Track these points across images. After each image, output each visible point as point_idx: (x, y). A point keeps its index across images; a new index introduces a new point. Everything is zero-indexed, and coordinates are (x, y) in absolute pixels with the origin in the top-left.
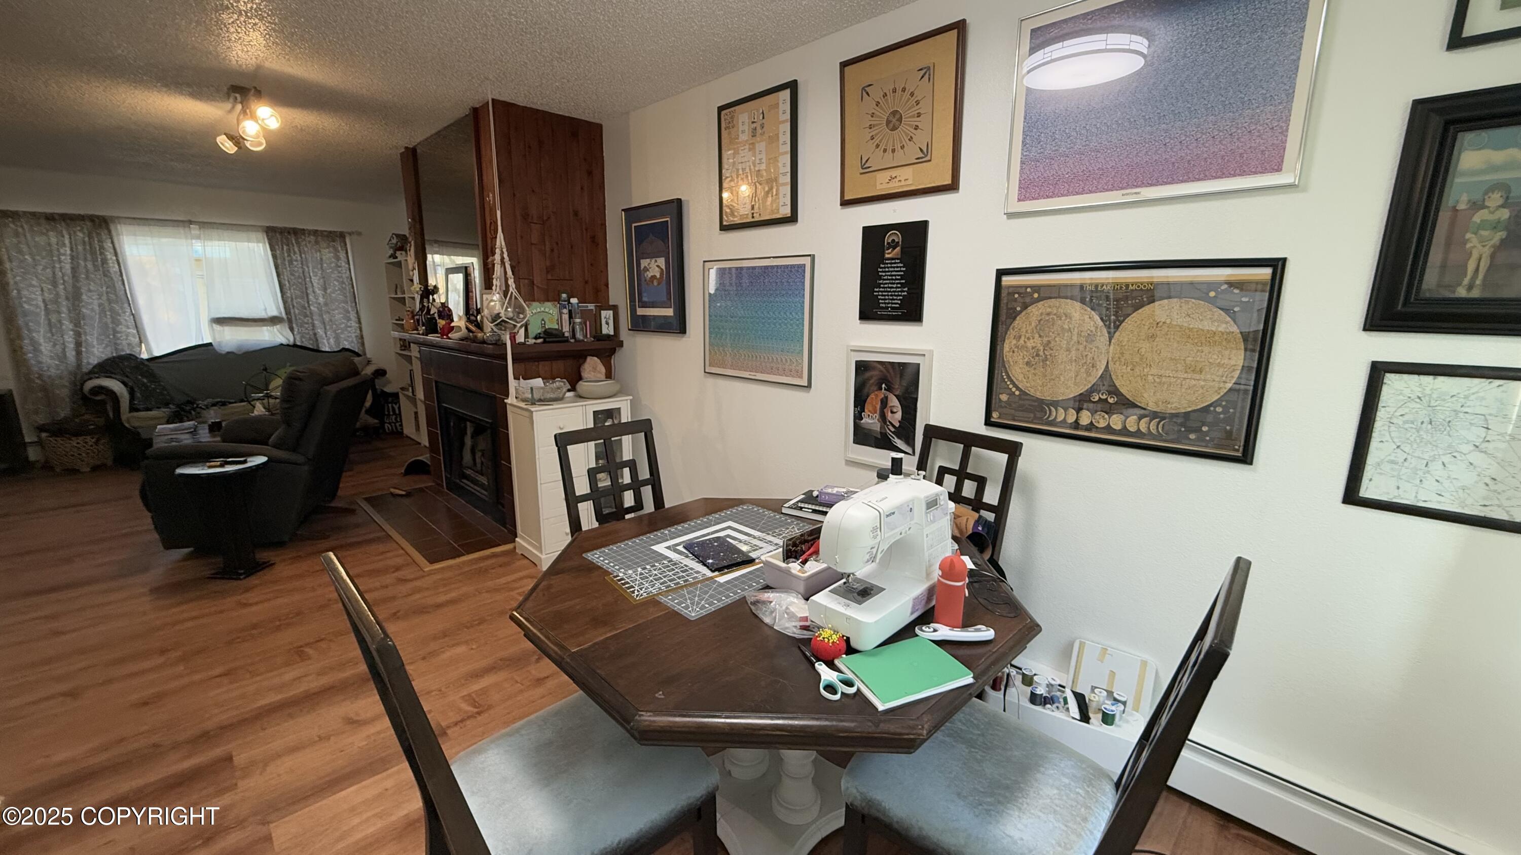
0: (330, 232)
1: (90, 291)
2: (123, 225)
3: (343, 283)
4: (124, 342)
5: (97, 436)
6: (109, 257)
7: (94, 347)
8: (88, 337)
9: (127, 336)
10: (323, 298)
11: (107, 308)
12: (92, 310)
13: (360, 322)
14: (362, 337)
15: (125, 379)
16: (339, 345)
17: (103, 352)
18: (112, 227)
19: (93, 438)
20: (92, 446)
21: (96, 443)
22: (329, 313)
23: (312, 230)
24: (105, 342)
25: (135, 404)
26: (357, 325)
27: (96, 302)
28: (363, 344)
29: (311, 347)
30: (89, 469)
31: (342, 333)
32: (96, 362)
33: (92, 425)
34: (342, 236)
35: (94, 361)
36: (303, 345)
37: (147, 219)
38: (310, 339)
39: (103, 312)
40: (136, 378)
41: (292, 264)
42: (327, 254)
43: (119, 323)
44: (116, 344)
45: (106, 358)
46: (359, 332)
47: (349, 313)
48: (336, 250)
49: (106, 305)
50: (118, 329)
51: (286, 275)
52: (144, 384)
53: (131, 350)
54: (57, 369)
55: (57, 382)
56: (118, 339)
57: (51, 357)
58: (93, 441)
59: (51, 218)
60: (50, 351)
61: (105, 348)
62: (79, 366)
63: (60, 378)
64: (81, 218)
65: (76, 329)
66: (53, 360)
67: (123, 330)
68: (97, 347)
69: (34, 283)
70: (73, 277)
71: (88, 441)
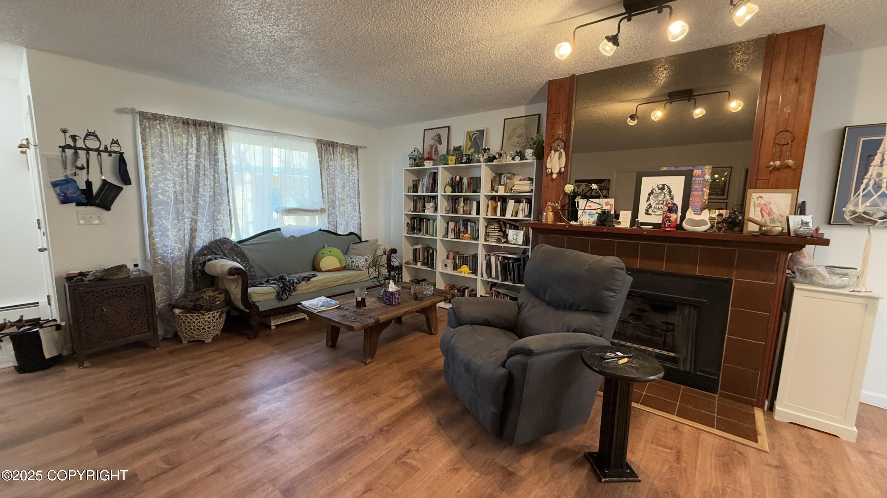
0: (351, 146)
1: (205, 185)
2: (232, 132)
3: (354, 183)
4: (221, 229)
6: (219, 157)
7: (202, 232)
8: (199, 224)
9: (222, 223)
10: (342, 195)
11: (213, 199)
12: (205, 201)
13: (360, 213)
14: (361, 224)
15: (233, 257)
16: (348, 230)
17: (207, 237)
18: (226, 133)
19: (218, 312)
20: (217, 319)
21: (220, 315)
22: (344, 206)
23: (341, 144)
24: (209, 228)
26: (359, 215)
27: (207, 194)
28: (361, 229)
29: (333, 231)
30: (210, 341)
31: (351, 221)
33: (218, 301)
34: (357, 149)
36: (329, 230)
37: (248, 128)
38: (334, 225)
39: (210, 202)
41: (329, 168)
42: (347, 162)
44: (215, 230)
46: (359, 220)
47: (356, 206)
48: (353, 159)
50: (218, 217)
51: (325, 175)
53: (224, 235)
54: (179, 251)
55: (178, 263)
56: (217, 225)
57: (176, 240)
58: (218, 314)
59: (186, 122)
60: (176, 236)
61: (209, 233)
62: (191, 248)
63: (180, 259)
64: (207, 124)
65: (194, 217)
66: (178, 243)
67: (221, 217)
68: (204, 232)
69: (168, 177)
70: (196, 173)
71: (215, 315)
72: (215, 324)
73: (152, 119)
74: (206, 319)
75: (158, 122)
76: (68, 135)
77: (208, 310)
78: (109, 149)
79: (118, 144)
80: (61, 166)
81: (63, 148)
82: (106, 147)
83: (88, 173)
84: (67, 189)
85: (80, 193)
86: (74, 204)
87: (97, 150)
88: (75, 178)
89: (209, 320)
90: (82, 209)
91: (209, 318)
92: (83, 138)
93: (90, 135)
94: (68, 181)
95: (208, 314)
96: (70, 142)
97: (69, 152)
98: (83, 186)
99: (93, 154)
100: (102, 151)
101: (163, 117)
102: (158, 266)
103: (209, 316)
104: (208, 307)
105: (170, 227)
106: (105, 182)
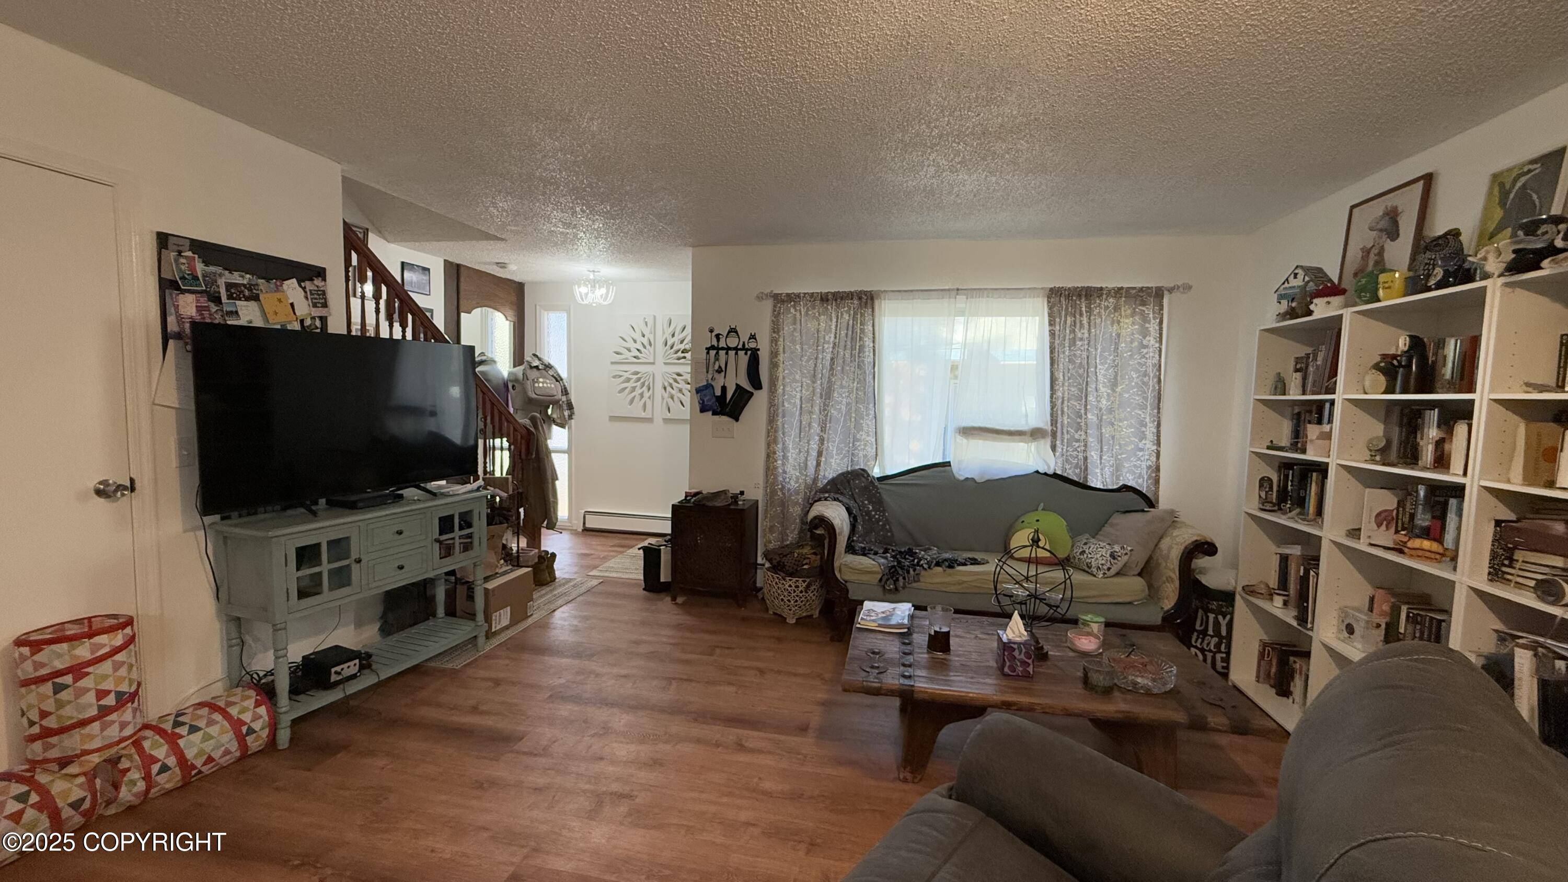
0: (1141, 289)
1: (842, 387)
2: (887, 301)
3: (1145, 374)
4: (861, 454)
5: (808, 580)
6: (867, 343)
8: (830, 445)
9: (865, 445)
10: (1108, 400)
11: (853, 409)
12: (840, 410)
13: (1158, 443)
14: (1158, 469)
15: (852, 504)
16: (1118, 478)
17: (839, 464)
18: (877, 303)
19: (804, 581)
20: (801, 592)
21: (808, 587)
22: (1113, 424)
23: (1113, 289)
24: (844, 452)
25: (853, 541)
26: (1155, 447)
27: (844, 402)
28: (1157, 482)
29: (1075, 478)
30: (794, 621)
31: (1127, 459)
32: (831, 477)
33: (806, 564)
34: (1158, 294)
35: (830, 474)
36: (1065, 475)
37: (912, 291)
38: (1077, 466)
39: (849, 412)
40: (863, 502)
41: (1074, 344)
42: (1129, 326)
43: (858, 427)
44: (853, 454)
45: (840, 472)
46: (1154, 459)
47: (1145, 426)
48: (1145, 319)
49: (854, 404)
50: (858, 436)
51: (1063, 360)
52: (868, 513)
53: (866, 464)
54: (797, 482)
55: (793, 498)
56: (856, 449)
57: (795, 466)
58: (804, 585)
59: (825, 298)
60: (795, 459)
61: (842, 459)
62: (815, 480)
63: (797, 493)
64: (850, 295)
65: (821, 434)
66: (796, 470)
67: (863, 437)
68: (835, 457)
69: (797, 377)
70: (830, 370)
71: (800, 585)
72: (798, 599)
73: (787, 301)
74: (787, 586)
75: (792, 303)
76: (714, 334)
77: (791, 575)
78: (747, 346)
79: (755, 339)
80: (705, 370)
81: (708, 349)
82: (744, 345)
83: (725, 377)
84: (705, 395)
85: (714, 400)
86: (710, 413)
87: (736, 349)
88: (713, 384)
89: (789, 589)
90: (716, 417)
91: (790, 586)
92: (725, 336)
93: (733, 331)
94: (709, 387)
95: (790, 580)
96: (715, 343)
97: (713, 353)
98: (718, 392)
99: (732, 353)
100: (740, 349)
101: (798, 296)
102: (776, 498)
103: (791, 583)
104: (791, 570)
105: (790, 446)
106: (738, 387)
